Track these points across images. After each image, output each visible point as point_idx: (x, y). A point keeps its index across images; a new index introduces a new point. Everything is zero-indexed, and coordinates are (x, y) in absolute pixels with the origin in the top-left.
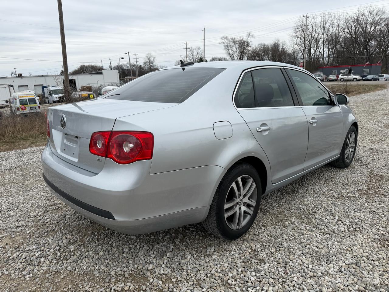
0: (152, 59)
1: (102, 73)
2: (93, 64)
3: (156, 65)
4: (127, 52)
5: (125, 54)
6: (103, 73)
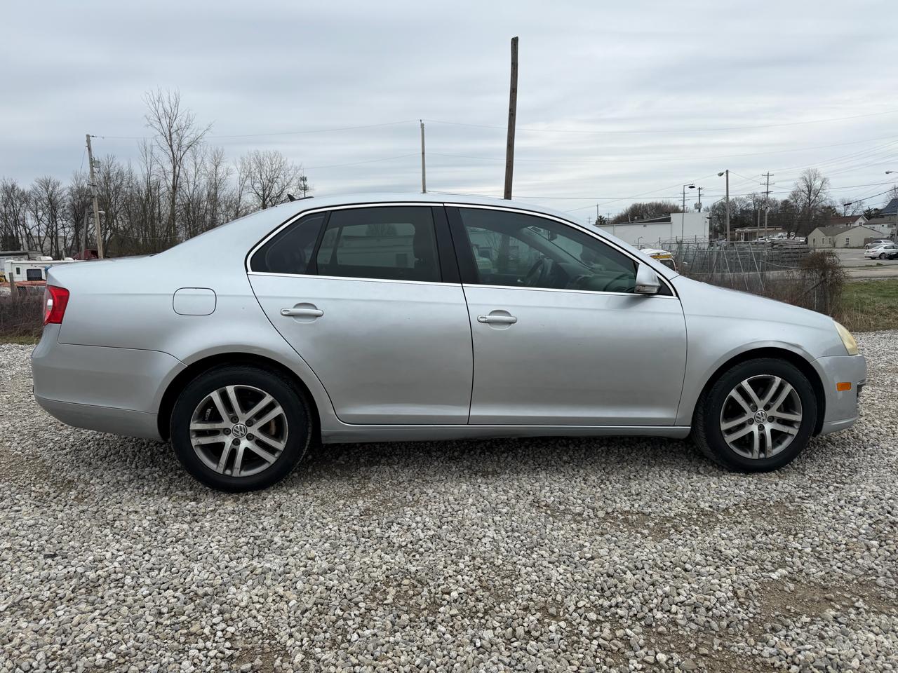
0: (817, 184)
1: (668, 220)
2: (659, 201)
3: (826, 199)
4: (724, 171)
5: (717, 176)
6: (672, 220)
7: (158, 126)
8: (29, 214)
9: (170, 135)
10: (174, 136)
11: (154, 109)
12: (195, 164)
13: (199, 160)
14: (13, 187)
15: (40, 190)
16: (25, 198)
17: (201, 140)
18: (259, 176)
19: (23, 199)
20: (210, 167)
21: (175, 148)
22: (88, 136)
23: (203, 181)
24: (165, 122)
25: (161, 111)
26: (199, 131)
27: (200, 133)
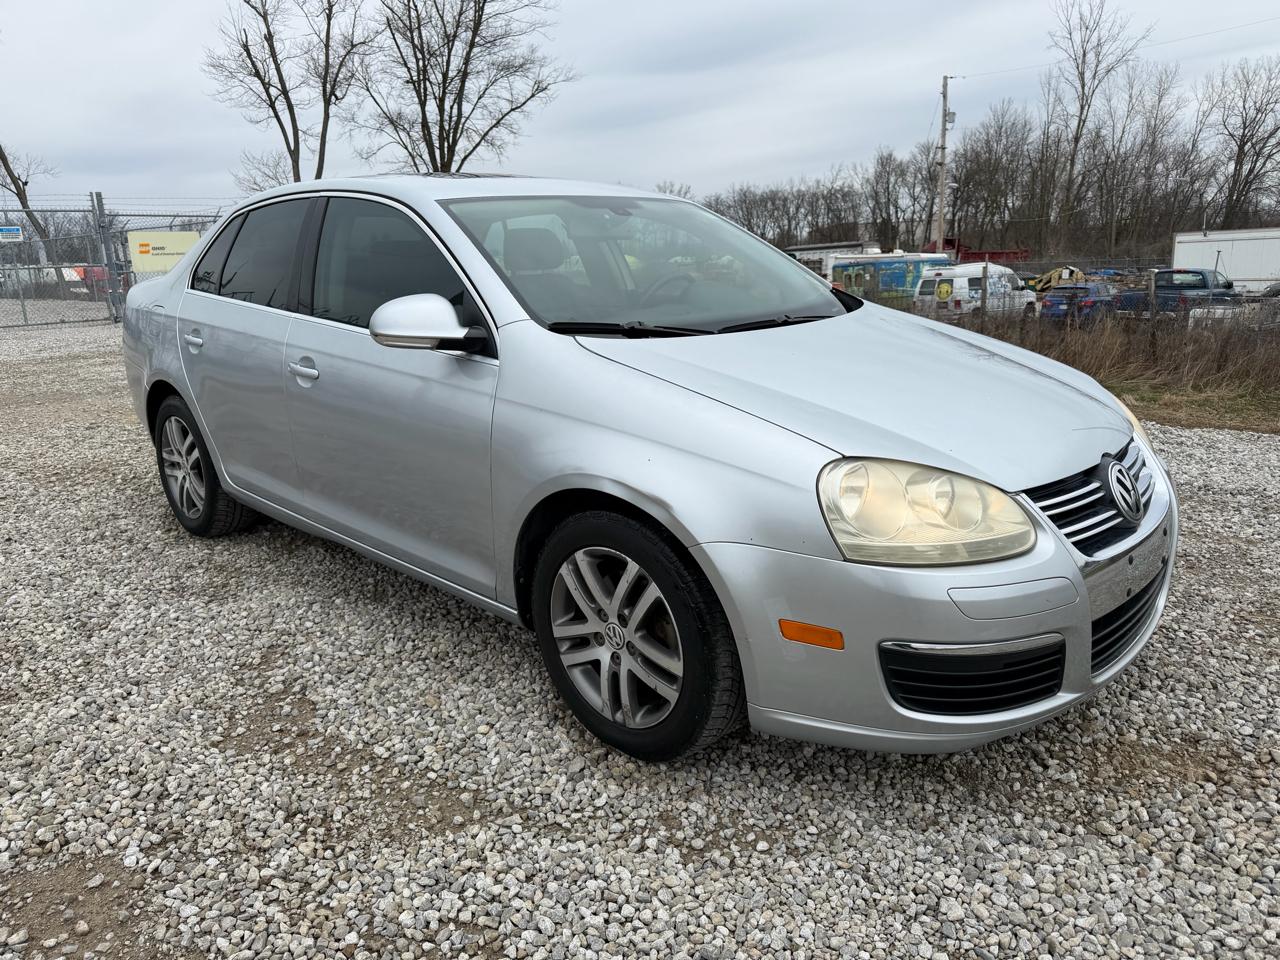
7: (1066, 44)
8: (903, 192)
9: (1084, 55)
10: (1091, 56)
11: (1064, 20)
12: (1130, 97)
13: (1135, 91)
14: (890, 155)
15: (919, 158)
16: (902, 171)
17: (1131, 57)
18: (1241, 104)
19: (899, 172)
20: (1150, 98)
21: (1088, 75)
22: (945, 78)
23: (1137, 125)
24: (1077, 37)
25: (1075, 20)
26: (1129, 42)
27: (1130, 45)
